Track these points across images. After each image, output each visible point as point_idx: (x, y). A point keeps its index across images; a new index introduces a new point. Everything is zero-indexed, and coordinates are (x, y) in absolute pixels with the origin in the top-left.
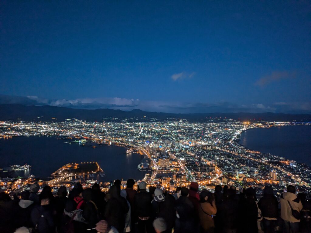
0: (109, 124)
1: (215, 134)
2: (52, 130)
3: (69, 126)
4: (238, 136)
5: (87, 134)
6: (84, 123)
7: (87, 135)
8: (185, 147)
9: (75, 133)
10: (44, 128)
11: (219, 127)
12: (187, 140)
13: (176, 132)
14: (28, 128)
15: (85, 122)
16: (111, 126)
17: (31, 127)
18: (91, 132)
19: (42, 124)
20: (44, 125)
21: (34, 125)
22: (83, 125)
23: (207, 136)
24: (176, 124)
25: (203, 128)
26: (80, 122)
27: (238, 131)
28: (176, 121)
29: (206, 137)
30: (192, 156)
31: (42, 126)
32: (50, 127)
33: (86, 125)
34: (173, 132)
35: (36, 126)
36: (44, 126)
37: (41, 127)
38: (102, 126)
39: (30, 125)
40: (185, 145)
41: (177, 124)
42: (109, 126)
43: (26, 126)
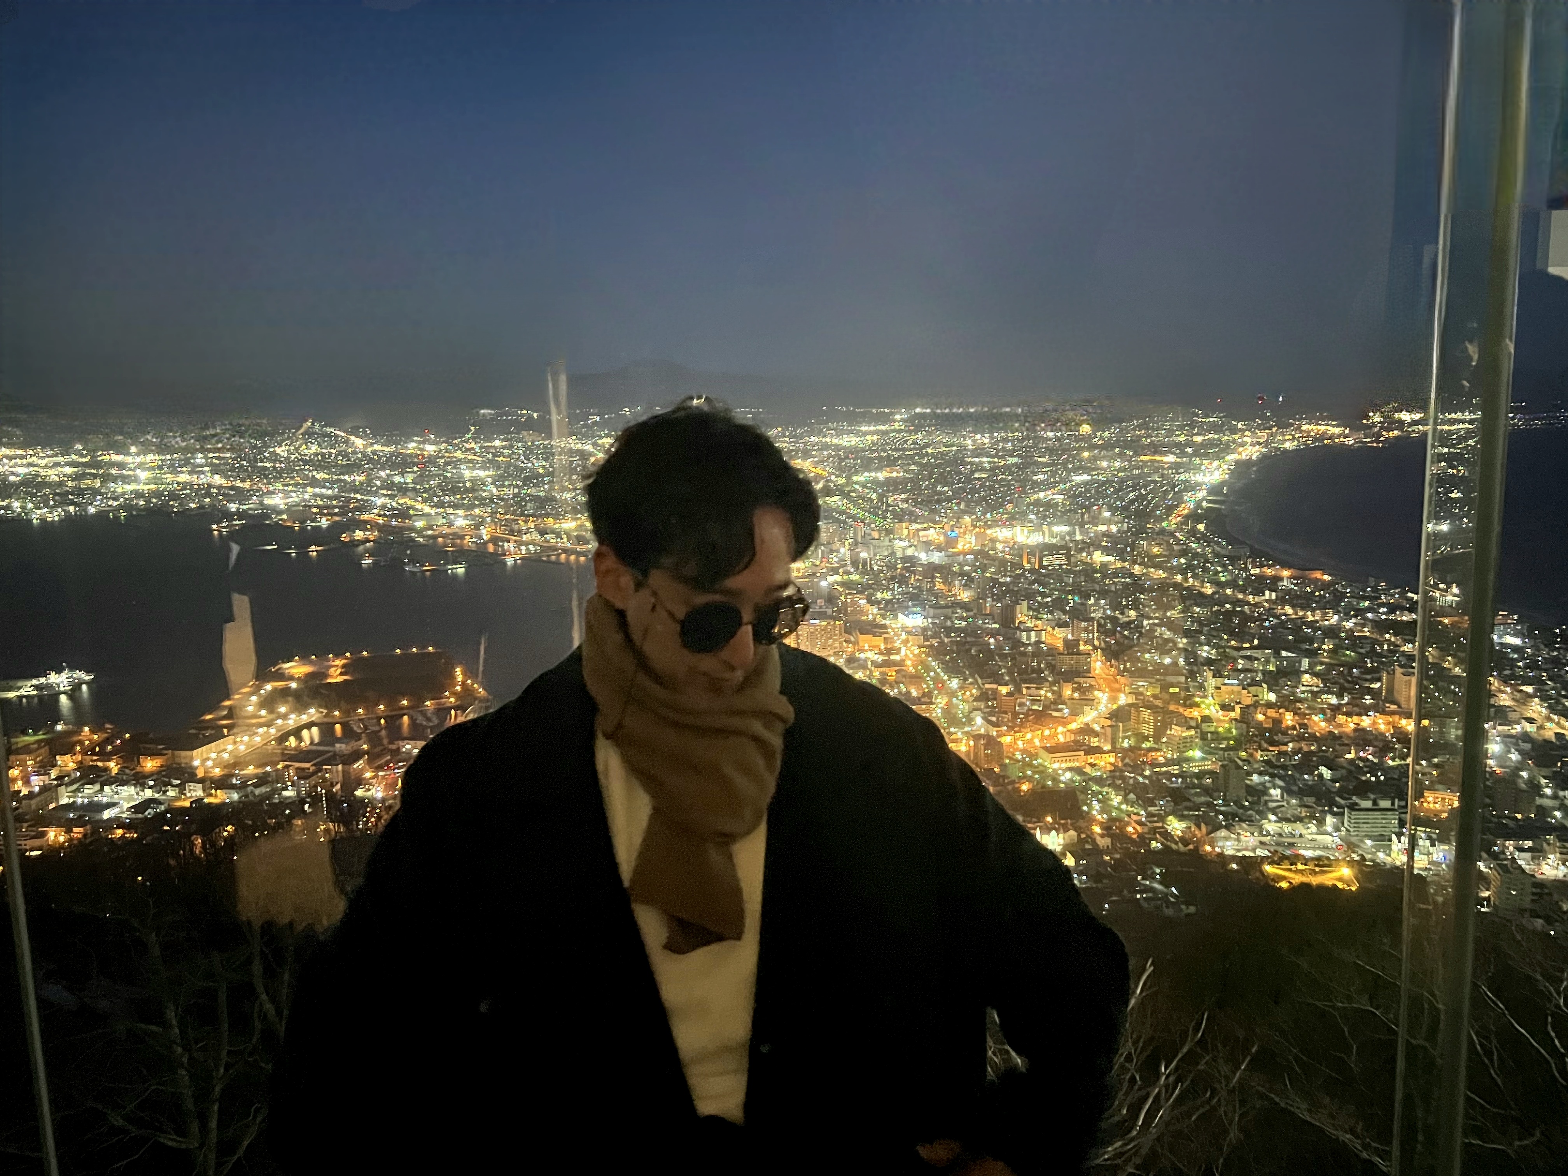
0: (497, 443)
1: (1086, 483)
2: (184, 485)
3: (275, 458)
4: (1214, 490)
5: (379, 501)
6: (359, 442)
7: (383, 507)
8: (923, 557)
9: (315, 495)
10: (138, 471)
11: (1108, 446)
12: (935, 522)
13: (875, 482)
14: (53, 475)
15: (364, 436)
16: (509, 456)
17: (69, 470)
18: (403, 490)
19: (128, 454)
20: (138, 454)
21: (82, 456)
22: (354, 453)
23: (1042, 495)
24: (869, 437)
25: (1018, 456)
26: (336, 436)
27: (1216, 463)
28: (869, 423)
29: (1037, 503)
30: (964, 606)
31: (129, 459)
32: (173, 469)
33: (374, 453)
34: (855, 478)
35: (97, 465)
36: (138, 460)
37: (121, 466)
38: (459, 454)
39: (60, 459)
40: (927, 545)
41: (875, 437)
42: (502, 455)
43: (42, 462)
